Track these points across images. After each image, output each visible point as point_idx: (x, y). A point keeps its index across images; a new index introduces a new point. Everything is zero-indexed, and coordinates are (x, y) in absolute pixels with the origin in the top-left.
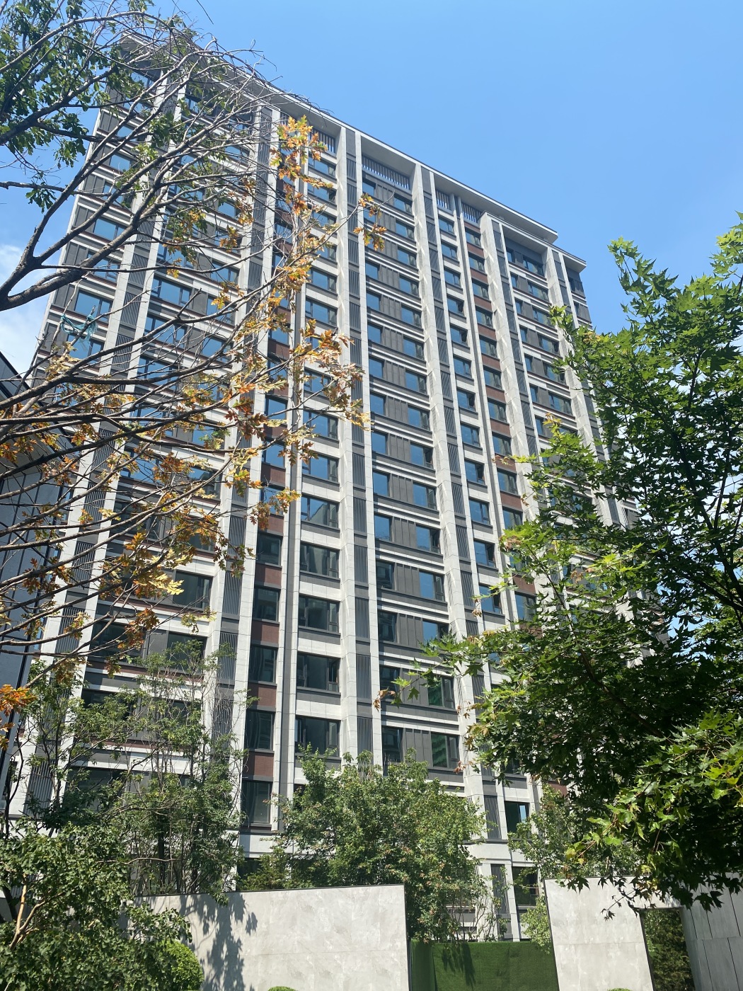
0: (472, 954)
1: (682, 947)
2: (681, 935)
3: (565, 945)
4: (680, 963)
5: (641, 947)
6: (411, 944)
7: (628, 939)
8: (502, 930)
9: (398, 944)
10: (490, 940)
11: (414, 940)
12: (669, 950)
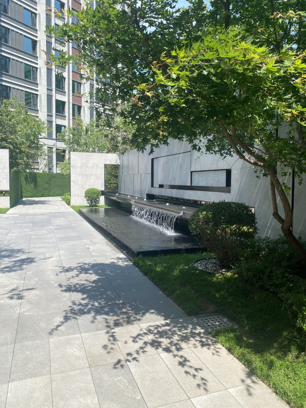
0: (37, 176)
1: (116, 177)
2: (117, 173)
3: (75, 174)
4: (115, 181)
5: (103, 176)
6: (11, 171)
7: (99, 173)
8: (50, 169)
9: (5, 171)
10: (45, 172)
11: (12, 170)
12: (111, 178)
